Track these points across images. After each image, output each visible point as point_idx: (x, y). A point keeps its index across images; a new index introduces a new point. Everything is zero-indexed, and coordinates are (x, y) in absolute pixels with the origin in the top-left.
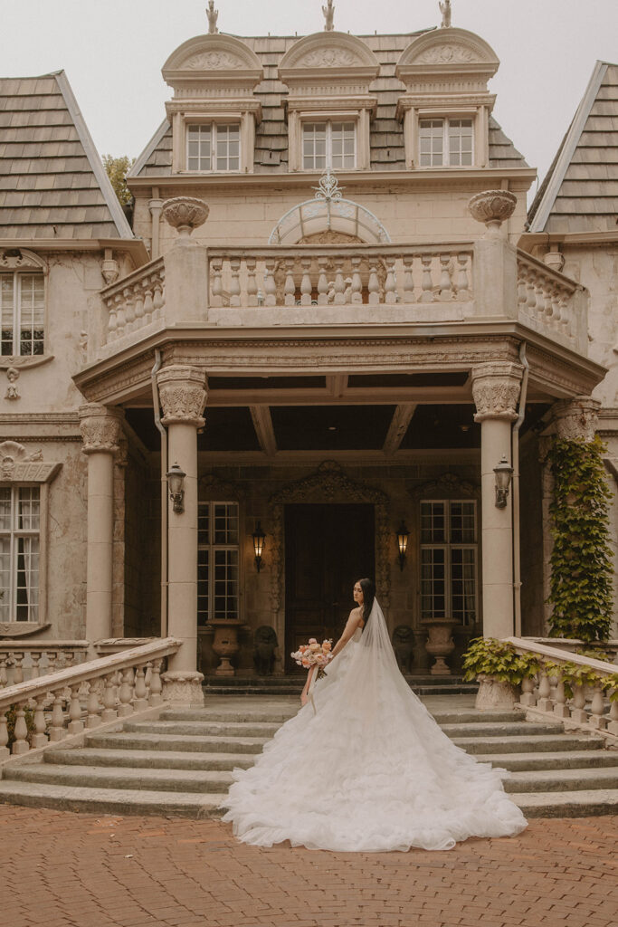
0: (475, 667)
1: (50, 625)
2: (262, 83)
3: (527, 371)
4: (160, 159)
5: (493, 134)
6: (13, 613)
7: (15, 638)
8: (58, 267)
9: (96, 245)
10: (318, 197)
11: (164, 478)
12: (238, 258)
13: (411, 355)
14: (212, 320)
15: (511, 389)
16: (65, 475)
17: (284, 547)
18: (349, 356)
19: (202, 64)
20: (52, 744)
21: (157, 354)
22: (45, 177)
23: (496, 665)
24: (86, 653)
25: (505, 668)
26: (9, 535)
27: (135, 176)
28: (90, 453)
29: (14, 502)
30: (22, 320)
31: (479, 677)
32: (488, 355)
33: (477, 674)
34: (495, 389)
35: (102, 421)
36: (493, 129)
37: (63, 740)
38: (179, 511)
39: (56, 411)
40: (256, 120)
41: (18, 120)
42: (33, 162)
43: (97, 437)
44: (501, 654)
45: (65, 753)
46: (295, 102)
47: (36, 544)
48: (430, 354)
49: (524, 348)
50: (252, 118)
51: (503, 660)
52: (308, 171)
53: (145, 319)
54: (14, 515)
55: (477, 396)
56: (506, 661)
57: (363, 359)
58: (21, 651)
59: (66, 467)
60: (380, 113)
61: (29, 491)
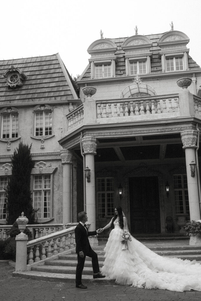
0: (188, 230)
1: (54, 219)
2: (117, 51)
3: (199, 132)
4: (87, 75)
5: (190, 60)
6: (43, 215)
7: (43, 223)
8: (55, 108)
9: (67, 101)
10: (134, 83)
11: (84, 171)
12: (106, 103)
13: (160, 129)
14: (98, 122)
15: (194, 138)
16: (58, 171)
17: (129, 191)
18: (141, 131)
19: (98, 47)
20: (48, 258)
21: (81, 133)
22: (52, 83)
23: (195, 230)
24: (63, 228)
25: (198, 231)
26: (41, 190)
27: (80, 81)
28: (63, 164)
29: (43, 180)
30: (46, 125)
31: (190, 234)
32: (185, 128)
33: (189, 233)
34: (188, 138)
35: (67, 154)
36: (189, 59)
37: (51, 257)
38: (89, 181)
39: (55, 152)
40: (115, 62)
41: (45, 68)
42: (49, 79)
43: (65, 159)
44: (196, 226)
45: (51, 261)
46: (127, 56)
47: (49, 193)
48: (166, 129)
49: (197, 125)
50: (114, 61)
51: (197, 228)
52: (132, 75)
53: (78, 123)
54: (43, 184)
55: (183, 141)
56: (198, 228)
57: (145, 131)
58: (43, 227)
59: (58, 168)
60: (154, 57)
61: (48, 176)
